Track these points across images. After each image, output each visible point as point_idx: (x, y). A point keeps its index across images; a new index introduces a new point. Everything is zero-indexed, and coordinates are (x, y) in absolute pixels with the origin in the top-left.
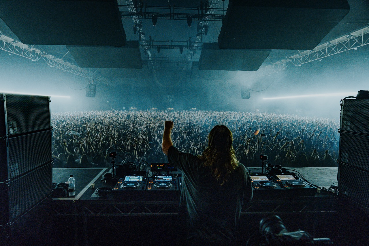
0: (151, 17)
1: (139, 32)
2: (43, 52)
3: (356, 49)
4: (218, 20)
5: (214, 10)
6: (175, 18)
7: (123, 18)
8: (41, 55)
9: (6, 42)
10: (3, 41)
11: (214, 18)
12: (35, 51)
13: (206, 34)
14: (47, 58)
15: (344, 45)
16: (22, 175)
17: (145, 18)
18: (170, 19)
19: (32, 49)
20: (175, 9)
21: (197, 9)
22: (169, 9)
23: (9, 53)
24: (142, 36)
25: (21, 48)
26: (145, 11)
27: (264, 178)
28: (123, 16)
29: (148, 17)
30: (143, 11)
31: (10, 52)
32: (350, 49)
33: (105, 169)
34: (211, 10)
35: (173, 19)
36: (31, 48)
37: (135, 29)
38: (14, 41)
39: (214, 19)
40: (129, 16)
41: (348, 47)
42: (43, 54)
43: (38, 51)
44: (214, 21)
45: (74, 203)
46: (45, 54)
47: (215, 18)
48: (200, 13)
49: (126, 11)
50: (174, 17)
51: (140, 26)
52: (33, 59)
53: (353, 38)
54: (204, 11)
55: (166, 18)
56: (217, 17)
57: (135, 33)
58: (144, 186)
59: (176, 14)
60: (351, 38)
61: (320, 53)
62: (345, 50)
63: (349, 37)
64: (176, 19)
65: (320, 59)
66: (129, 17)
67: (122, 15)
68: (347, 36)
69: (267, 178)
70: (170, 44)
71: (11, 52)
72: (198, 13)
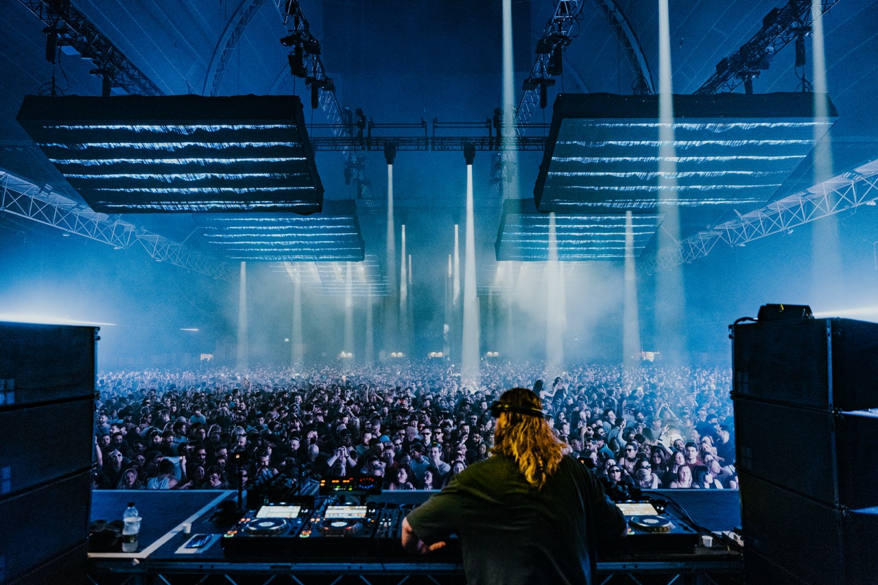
0: (383, 148)
1: (357, 180)
2: (142, 228)
3: (872, 203)
5: (526, 127)
6: (436, 148)
7: (320, 150)
8: (137, 236)
9: (59, 210)
10: (54, 205)
11: (526, 145)
12: (124, 227)
14: (150, 241)
15: (843, 196)
16: (18, 493)
17: (369, 149)
18: (426, 149)
19: (115, 224)
20: (437, 127)
21: (486, 127)
22: (424, 129)
23: (65, 232)
24: (364, 189)
25: (93, 220)
26: (369, 135)
28: (319, 148)
29: (376, 148)
30: (365, 134)
31: (66, 230)
32: (859, 204)
35: (433, 149)
36: (114, 221)
37: (348, 175)
38: (77, 206)
39: (526, 147)
40: (334, 145)
41: (852, 200)
42: (141, 233)
43: (130, 227)
44: (527, 150)
45: (137, 565)
46: (147, 233)
47: (529, 145)
48: (494, 134)
49: (325, 136)
50: (433, 144)
51: (359, 166)
52: (117, 243)
53: (862, 179)
55: (417, 147)
57: (347, 182)
58: (296, 528)
59: (438, 138)
60: (857, 179)
61: (787, 215)
62: (847, 207)
63: (851, 178)
64: (439, 150)
65: (790, 229)
66: (334, 148)
67: (317, 145)
68: (848, 174)
71: (69, 231)
72: (489, 135)
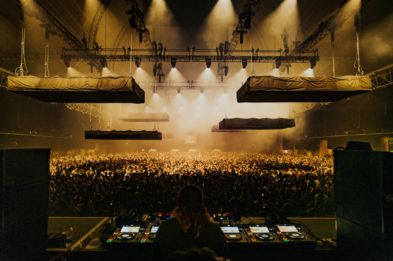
0: (170, 60)
1: (159, 74)
4: (238, 61)
13: (226, 75)
17: (164, 61)
18: (189, 61)
20: (194, 51)
21: (216, 51)
22: (189, 52)
24: (162, 78)
26: (164, 54)
27: (265, 230)
29: (167, 60)
32: (379, 87)
33: (106, 219)
34: (230, 52)
35: (193, 61)
37: (155, 72)
40: (148, 59)
44: (234, 62)
47: (235, 60)
48: (220, 55)
49: (144, 55)
50: (193, 59)
51: (160, 68)
53: (381, 76)
54: (223, 53)
55: (185, 60)
56: (236, 58)
57: (155, 75)
58: (139, 237)
59: (195, 56)
60: (379, 76)
64: (195, 61)
69: (268, 229)
70: (190, 85)
72: (217, 55)
